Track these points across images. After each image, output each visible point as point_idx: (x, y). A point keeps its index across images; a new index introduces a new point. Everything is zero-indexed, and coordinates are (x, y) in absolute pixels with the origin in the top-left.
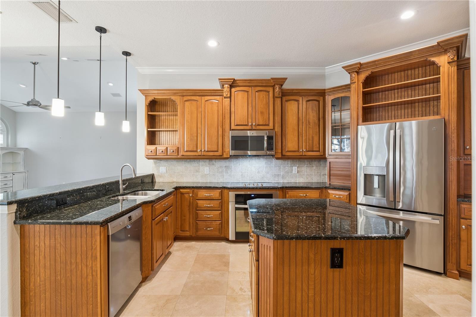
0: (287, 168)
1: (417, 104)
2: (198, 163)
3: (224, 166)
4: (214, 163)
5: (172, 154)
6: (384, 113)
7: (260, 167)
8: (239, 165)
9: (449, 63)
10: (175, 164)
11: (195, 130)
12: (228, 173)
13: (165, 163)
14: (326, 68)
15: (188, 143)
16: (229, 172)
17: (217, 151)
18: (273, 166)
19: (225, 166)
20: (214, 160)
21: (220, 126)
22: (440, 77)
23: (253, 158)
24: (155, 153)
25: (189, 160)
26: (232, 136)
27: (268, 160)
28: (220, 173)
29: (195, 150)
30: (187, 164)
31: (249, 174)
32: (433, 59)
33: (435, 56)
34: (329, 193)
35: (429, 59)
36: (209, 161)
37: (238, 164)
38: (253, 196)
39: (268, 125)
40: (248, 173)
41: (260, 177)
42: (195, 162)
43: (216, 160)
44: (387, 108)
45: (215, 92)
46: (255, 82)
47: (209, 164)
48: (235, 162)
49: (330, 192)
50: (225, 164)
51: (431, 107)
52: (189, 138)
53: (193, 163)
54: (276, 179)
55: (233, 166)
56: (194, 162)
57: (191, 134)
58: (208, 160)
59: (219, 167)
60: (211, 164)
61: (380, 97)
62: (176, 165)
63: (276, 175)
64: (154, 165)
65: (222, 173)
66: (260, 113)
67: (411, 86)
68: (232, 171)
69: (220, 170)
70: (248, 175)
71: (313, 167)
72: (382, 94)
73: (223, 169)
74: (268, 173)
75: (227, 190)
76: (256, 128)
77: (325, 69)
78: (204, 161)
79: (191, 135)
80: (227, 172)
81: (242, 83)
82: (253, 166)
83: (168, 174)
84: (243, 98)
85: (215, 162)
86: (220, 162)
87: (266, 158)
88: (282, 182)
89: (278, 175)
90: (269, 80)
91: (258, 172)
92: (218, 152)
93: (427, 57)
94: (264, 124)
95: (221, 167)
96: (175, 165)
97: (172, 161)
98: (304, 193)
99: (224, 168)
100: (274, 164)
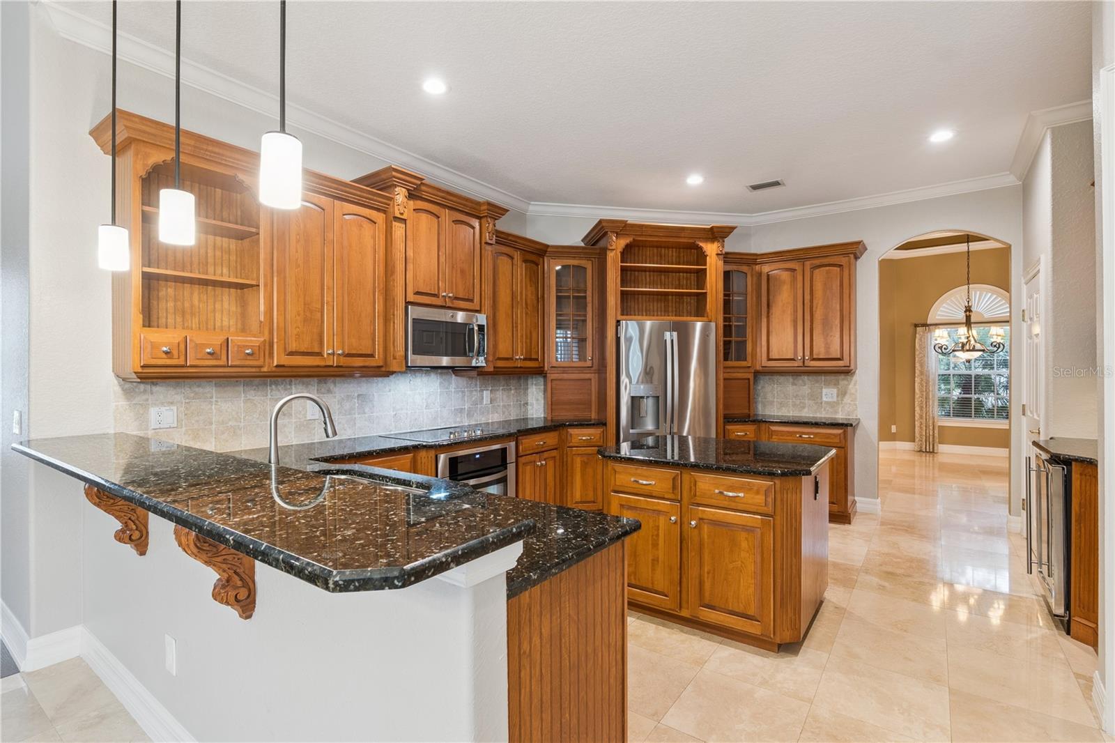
0: (474, 393)
1: (670, 297)
2: (286, 390)
3: (356, 395)
4: (332, 386)
5: (247, 363)
6: (633, 304)
7: (430, 395)
8: (390, 391)
9: (717, 254)
10: (209, 395)
11: (318, 291)
12: (365, 413)
13: (172, 392)
14: (532, 203)
15: (298, 329)
16: (367, 410)
17: (372, 356)
18: (453, 390)
19: (359, 396)
20: (332, 379)
21: (379, 291)
22: (706, 269)
23: (417, 374)
24: (183, 358)
25: (258, 379)
26: (413, 319)
27: (444, 377)
28: (345, 415)
29: (317, 350)
30: (252, 392)
31: (409, 412)
32: (701, 244)
33: (703, 242)
34: (571, 434)
35: (697, 243)
36: (319, 382)
37: (387, 389)
38: (478, 456)
39: (472, 301)
40: (407, 409)
41: (430, 416)
42: (276, 384)
43: (338, 379)
44: (636, 296)
45: (370, 196)
46: (455, 199)
47: (318, 390)
48: (380, 385)
49: (573, 431)
50: (359, 389)
51: (685, 304)
52: (299, 315)
53: (272, 390)
54: (458, 419)
55: (375, 394)
56: (273, 387)
57: (304, 302)
58: (316, 379)
59: (343, 399)
60: (323, 390)
61: (629, 278)
62: (214, 399)
63: (457, 410)
64: (123, 403)
65: (350, 414)
66: (459, 271)
67: (665, 272)
68: (373, 407)
69: (347, 405)
70: (407, 414)
71: (511, 389)
72: (631, 274)
73: (354, 405)
74: (445, 407)
75: (427, 452)
76: (453, 303)
77: (529, 204)
78: (303, 384)
79: (305, 304)
80: (364, 410)
81: (430, 193)
82: (418, 391)
83: (184, 429)
84: (430, 229)
85: (335, 383)
86: (346, 385)
87: (441, 374)
88: (466, 424)
89: (461, 411)
90: (478, 204)
91: (427, 407)
92: (374, 357)
93: (696, 239)
94: (467, 297)
95: (348, 396)
96: (212, 397)
97: (199, 386)
98: (541, 440)
99: (356, 400)
100: (453, 385)
